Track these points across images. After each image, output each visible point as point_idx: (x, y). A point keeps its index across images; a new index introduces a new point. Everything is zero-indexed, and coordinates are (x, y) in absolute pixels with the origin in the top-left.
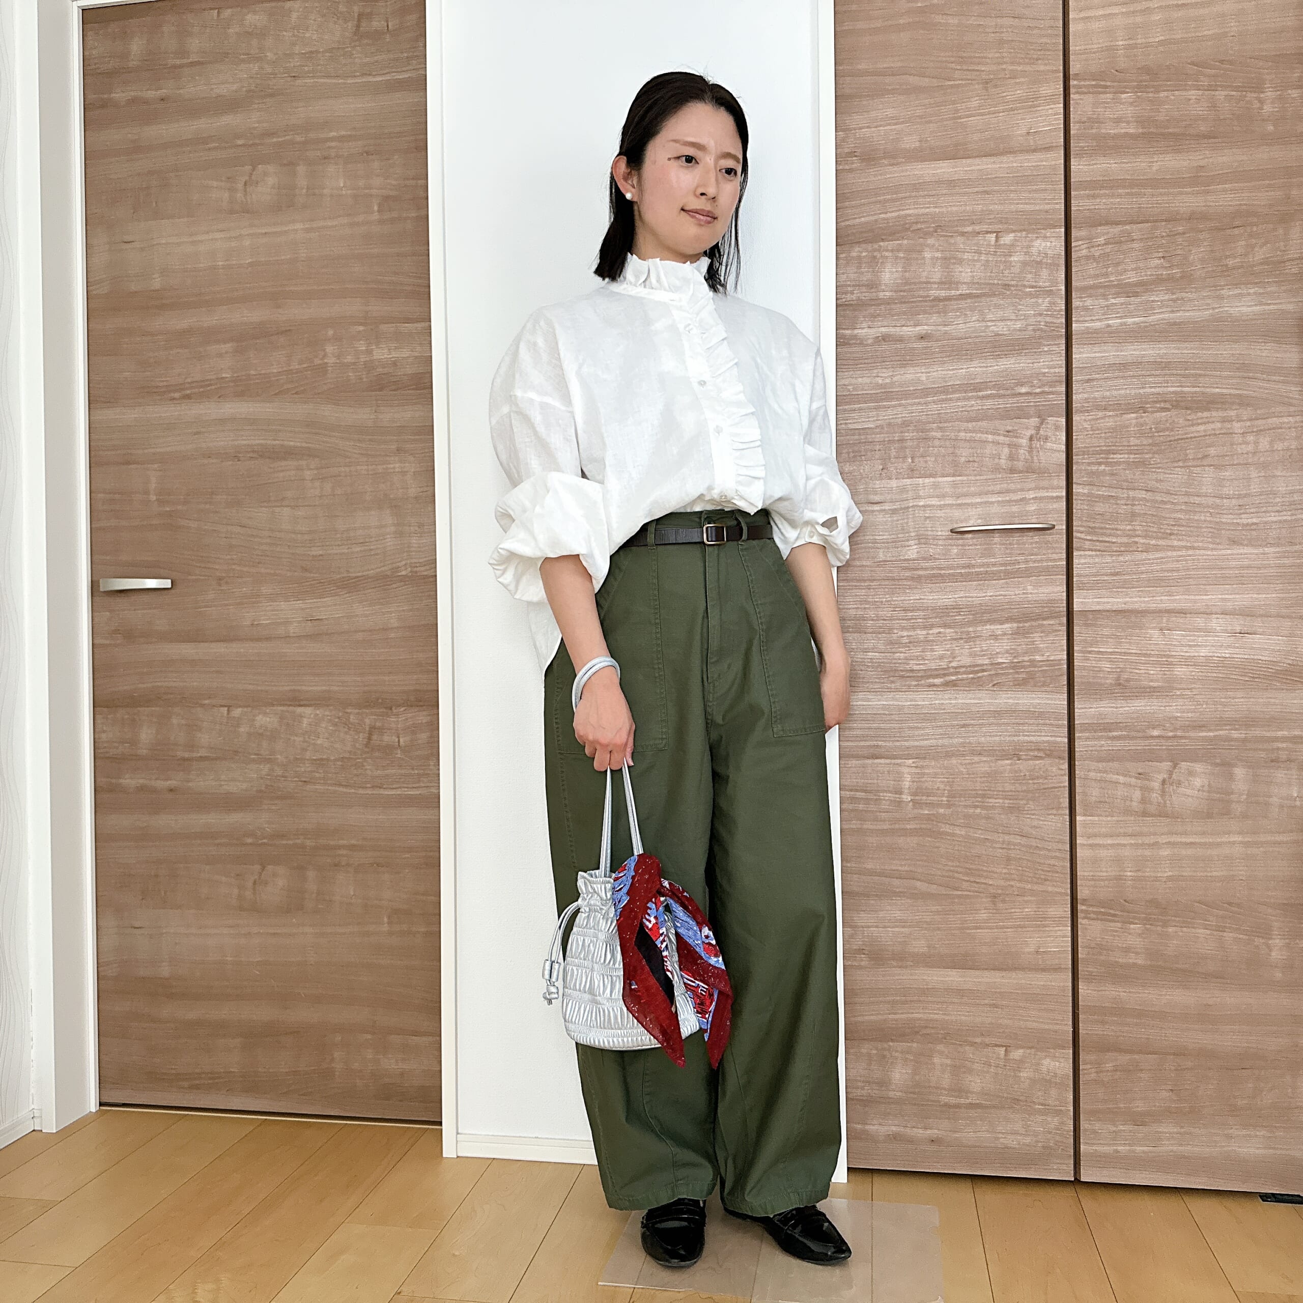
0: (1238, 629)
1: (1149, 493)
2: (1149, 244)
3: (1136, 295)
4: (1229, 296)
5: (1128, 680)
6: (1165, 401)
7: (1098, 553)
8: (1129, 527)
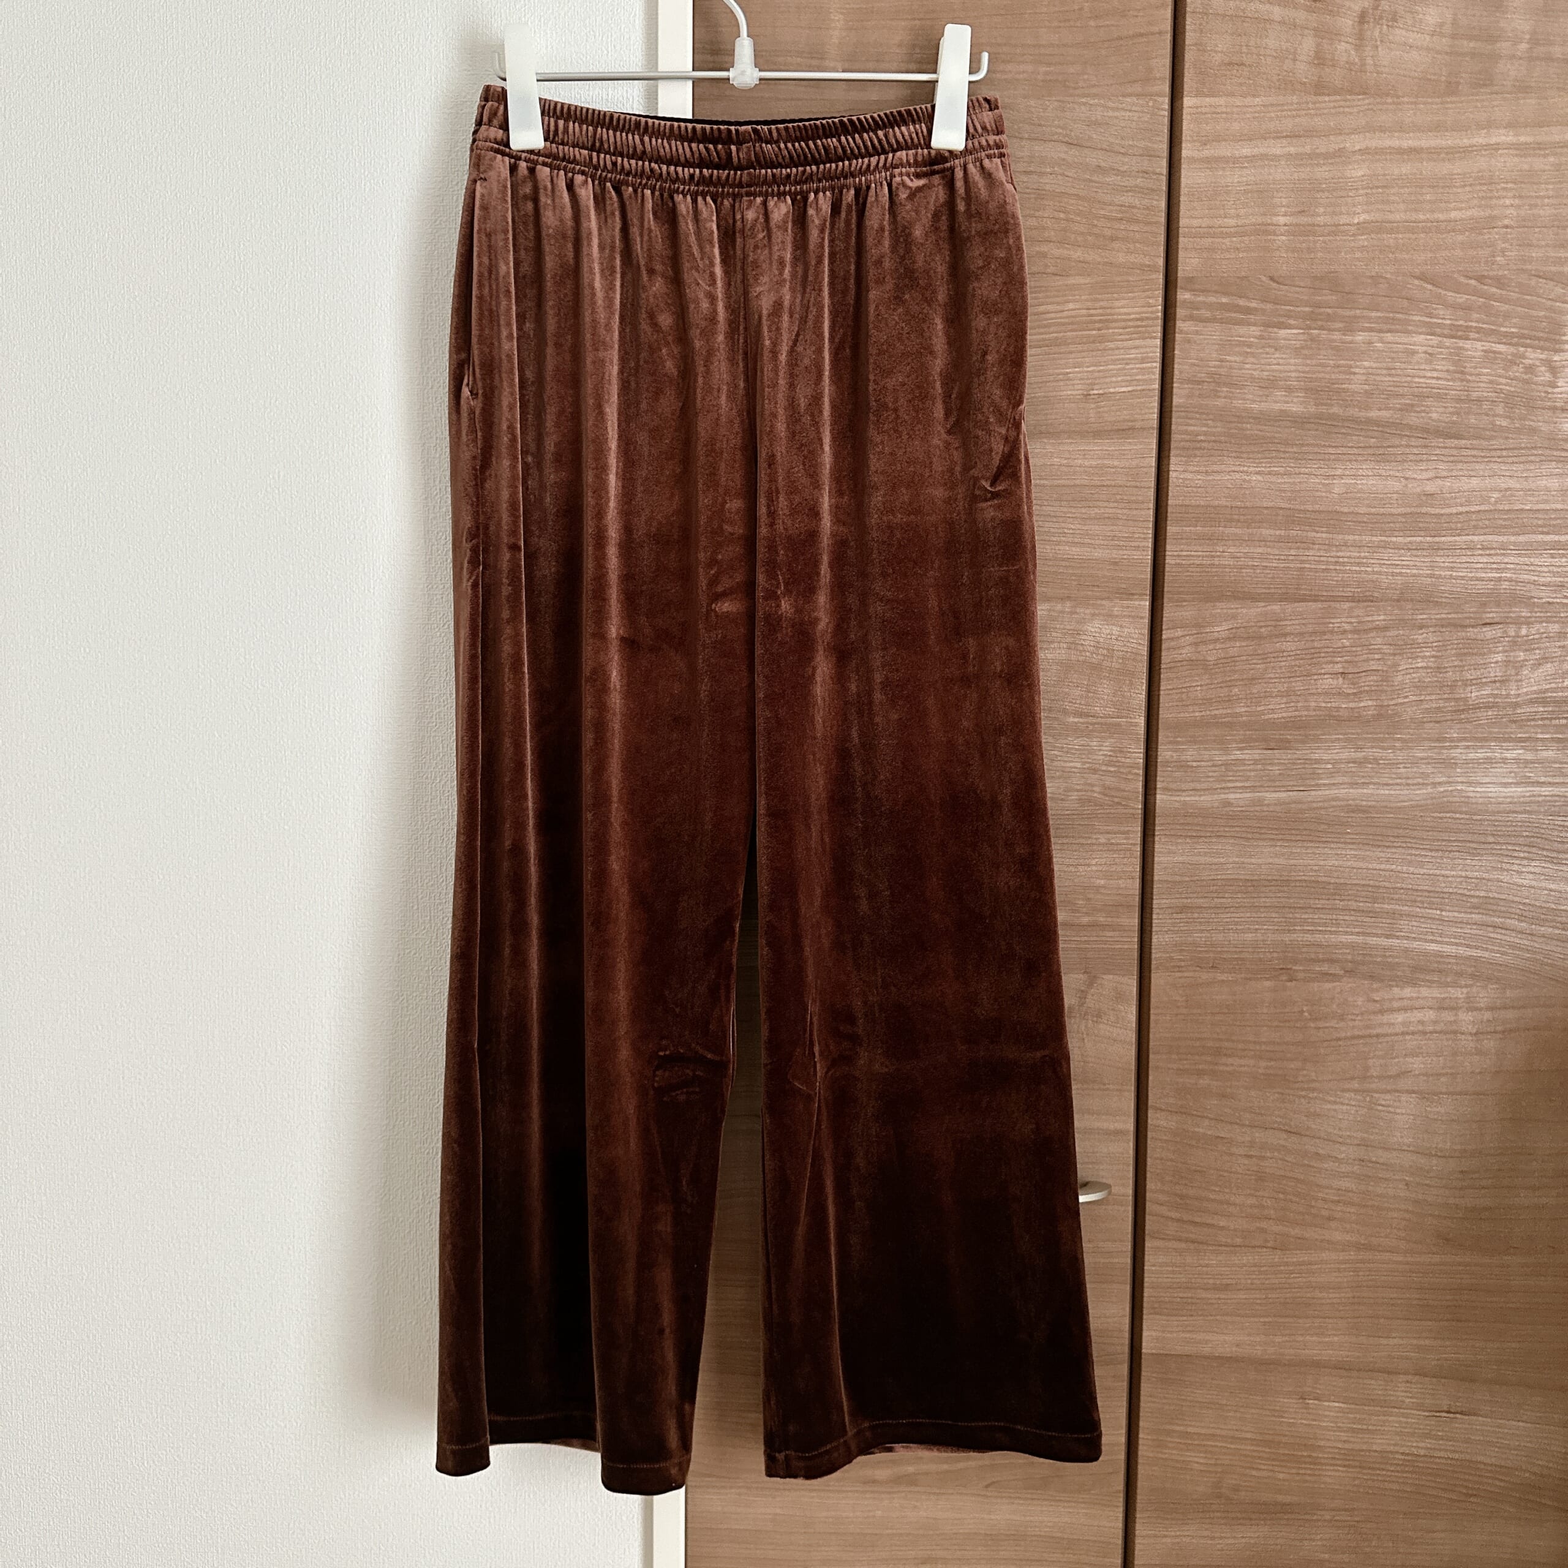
0: (1445, 1404)
1: (1294, 1138)
2: (1316, 644)
3: (1284, 745)
4: (1467, 762)
5: (1236, 1489)
6: (1332, 961)
7: (1192, 1246)
8: (1251, 1201)
